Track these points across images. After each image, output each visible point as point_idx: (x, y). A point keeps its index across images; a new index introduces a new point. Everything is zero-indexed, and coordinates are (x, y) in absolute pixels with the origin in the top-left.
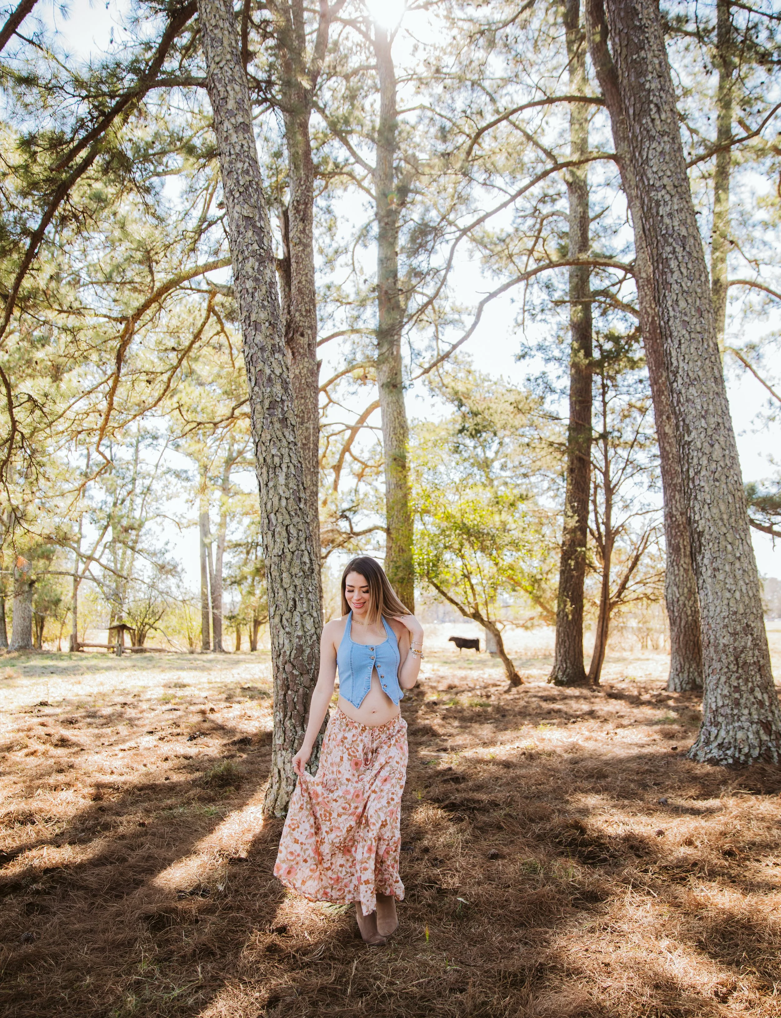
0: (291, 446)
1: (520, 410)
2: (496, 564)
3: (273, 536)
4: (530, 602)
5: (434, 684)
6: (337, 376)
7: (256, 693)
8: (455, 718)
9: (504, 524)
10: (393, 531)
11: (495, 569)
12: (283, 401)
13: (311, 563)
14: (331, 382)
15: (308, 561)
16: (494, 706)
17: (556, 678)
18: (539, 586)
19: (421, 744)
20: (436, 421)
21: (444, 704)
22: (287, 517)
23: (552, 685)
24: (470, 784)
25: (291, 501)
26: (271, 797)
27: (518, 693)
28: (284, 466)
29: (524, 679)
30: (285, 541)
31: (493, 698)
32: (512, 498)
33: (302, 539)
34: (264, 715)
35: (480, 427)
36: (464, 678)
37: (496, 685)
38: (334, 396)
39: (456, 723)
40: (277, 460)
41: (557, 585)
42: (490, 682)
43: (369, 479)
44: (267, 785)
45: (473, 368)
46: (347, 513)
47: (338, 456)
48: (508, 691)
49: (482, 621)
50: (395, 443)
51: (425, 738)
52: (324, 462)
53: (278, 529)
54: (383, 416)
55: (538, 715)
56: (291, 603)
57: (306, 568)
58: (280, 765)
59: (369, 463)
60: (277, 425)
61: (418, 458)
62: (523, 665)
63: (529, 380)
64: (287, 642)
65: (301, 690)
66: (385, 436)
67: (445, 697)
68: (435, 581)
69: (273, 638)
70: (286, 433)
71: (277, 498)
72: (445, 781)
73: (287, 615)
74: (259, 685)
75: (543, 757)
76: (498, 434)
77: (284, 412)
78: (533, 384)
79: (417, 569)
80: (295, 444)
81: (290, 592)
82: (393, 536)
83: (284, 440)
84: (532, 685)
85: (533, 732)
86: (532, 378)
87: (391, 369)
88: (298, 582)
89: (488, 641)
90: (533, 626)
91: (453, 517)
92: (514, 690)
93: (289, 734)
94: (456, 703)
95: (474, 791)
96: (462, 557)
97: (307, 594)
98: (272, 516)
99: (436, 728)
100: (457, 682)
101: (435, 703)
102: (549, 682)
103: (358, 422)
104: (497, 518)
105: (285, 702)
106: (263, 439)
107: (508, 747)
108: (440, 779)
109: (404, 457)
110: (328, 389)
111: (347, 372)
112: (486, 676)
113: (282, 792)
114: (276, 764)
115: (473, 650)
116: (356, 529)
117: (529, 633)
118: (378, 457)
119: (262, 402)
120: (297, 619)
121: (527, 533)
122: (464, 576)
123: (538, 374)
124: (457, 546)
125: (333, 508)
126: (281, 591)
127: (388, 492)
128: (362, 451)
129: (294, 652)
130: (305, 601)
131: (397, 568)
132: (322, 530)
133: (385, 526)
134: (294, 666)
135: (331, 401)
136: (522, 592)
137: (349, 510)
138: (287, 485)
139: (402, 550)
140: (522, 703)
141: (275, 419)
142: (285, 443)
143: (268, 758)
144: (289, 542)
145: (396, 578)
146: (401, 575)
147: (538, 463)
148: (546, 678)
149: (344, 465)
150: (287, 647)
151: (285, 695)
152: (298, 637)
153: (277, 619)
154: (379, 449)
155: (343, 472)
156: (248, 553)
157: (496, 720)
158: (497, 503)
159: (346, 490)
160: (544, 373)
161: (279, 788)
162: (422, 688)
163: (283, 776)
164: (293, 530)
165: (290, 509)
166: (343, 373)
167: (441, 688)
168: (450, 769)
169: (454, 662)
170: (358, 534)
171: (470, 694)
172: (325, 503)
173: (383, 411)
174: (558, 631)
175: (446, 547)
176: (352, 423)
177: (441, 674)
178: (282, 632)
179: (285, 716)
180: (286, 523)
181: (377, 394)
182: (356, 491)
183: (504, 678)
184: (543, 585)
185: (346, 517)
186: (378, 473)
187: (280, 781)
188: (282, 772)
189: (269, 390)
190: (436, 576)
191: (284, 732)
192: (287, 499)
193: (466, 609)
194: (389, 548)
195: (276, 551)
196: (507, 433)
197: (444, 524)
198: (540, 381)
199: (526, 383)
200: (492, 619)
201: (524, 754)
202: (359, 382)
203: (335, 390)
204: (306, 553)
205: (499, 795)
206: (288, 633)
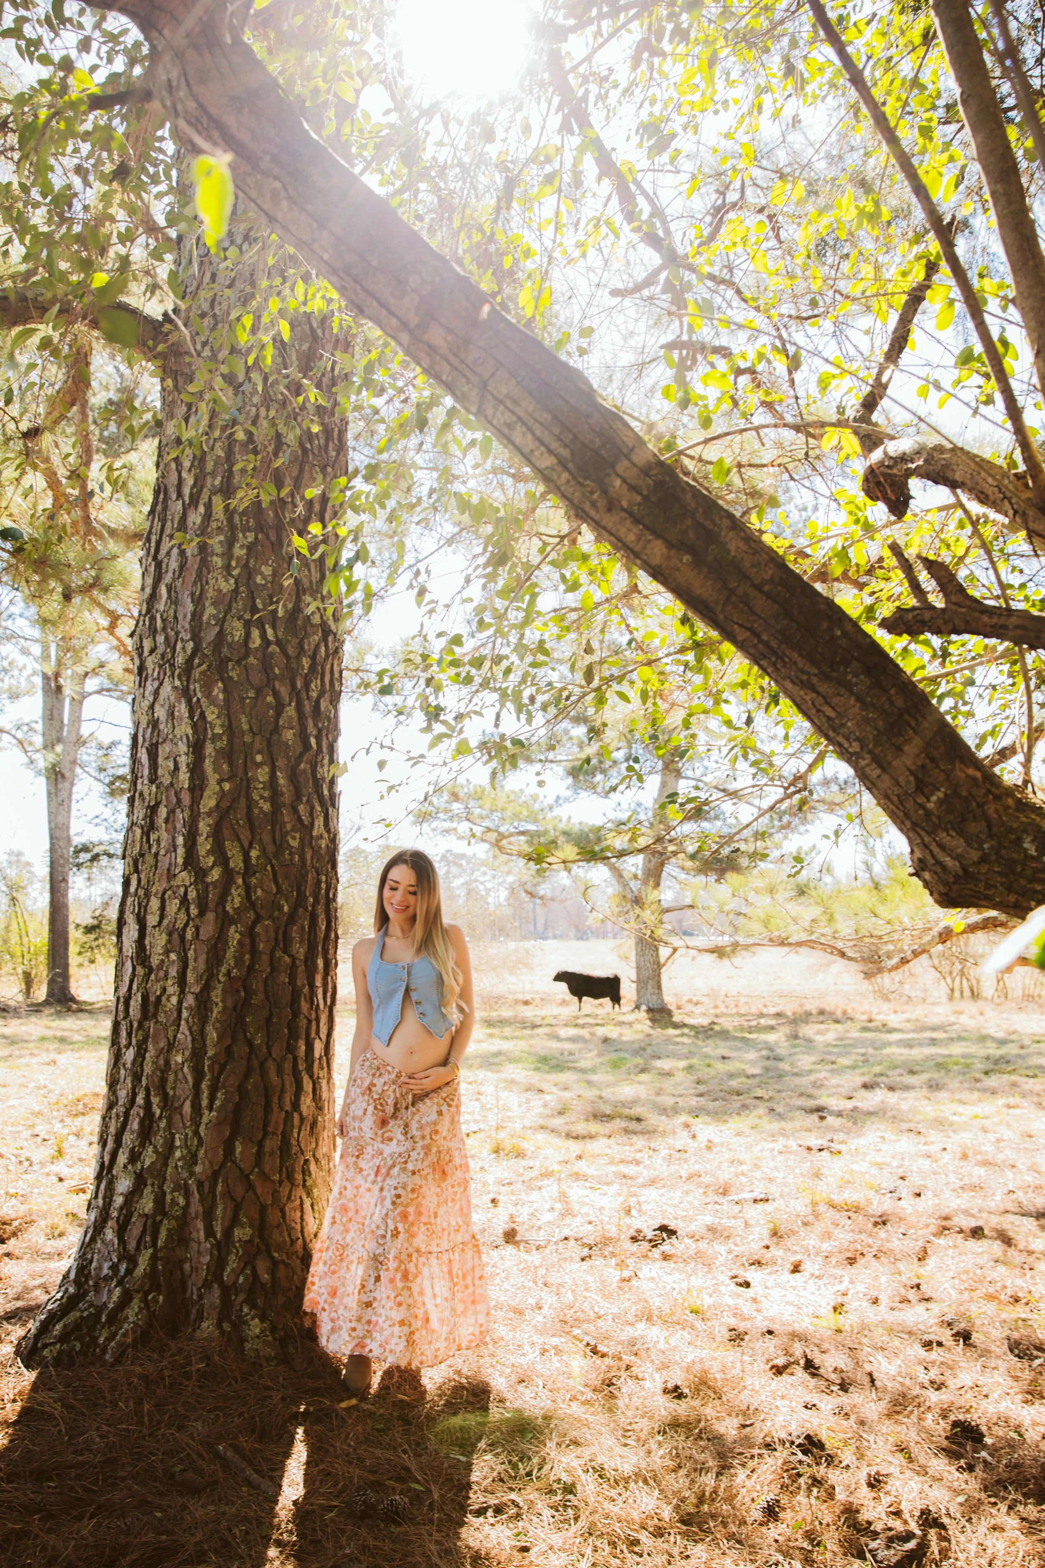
89: (642, 983)
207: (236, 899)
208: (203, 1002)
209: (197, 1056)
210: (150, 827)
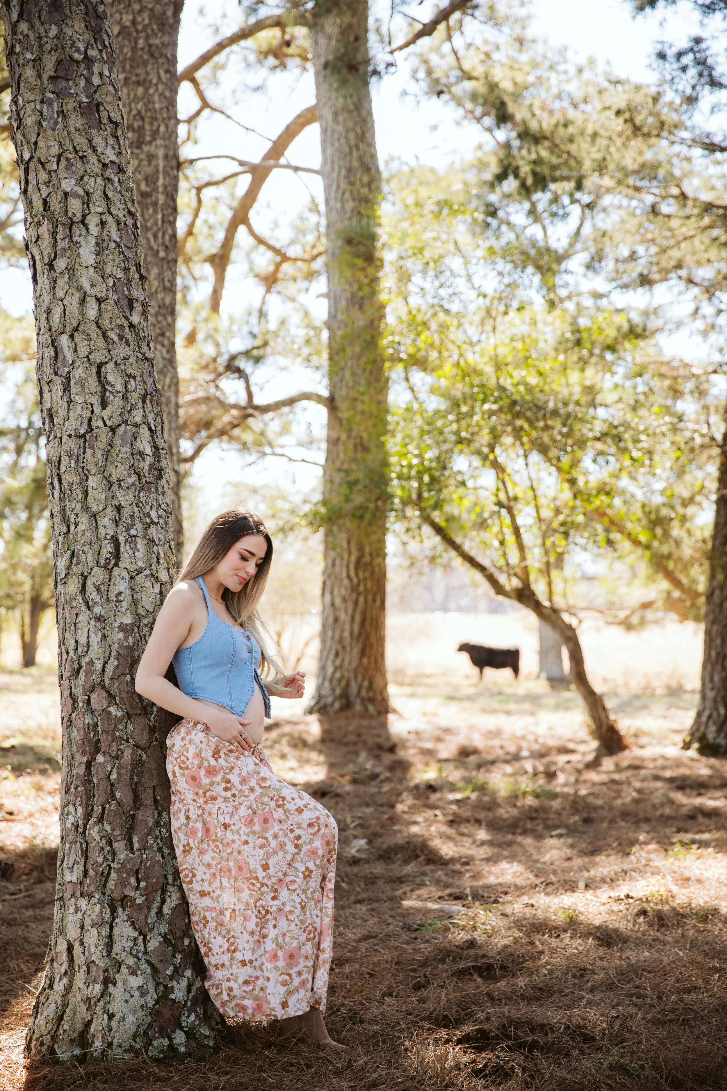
0: (110, 173)
1: (637, 129)
2: (572, 482)
3: (67, 388)
4: (644, 568)
5: (429, 745)
6: (220, 47)
7: (29, 758)
8: (478, 821)
9: (590, 390)
10: (342, 405)
11: (567, 494)
12: (88, 60)
13: (157, 455)
14: (205, 59)
15: (148, 450)
16: (565, 796)
17: (702, 739)
18: (666, 534)
19: (401, 881)
20: (441, 165)
21: (453, 788)
22: (100, 343)
23: (692, 753)
24: (521, 982)
25: (109, 306)
26: (49, 1011)
27: (618, 769)
28: (93, 222)
29: (628, 740)
30: (96, 400)
31: (561, 778)
32: (611, 333)
33: (135, 397)
34: (44, 811)
35: (545, 171)
36: (496, 734)
37: (564, 750)
38: (211, 95)
39: (482, 835)
40: (75, 205)
41: (708, 532)
42: (552, 743)
43: (291, 288)
44: (42, 979)
45: (529, 34)
46: (242, 364)
47: (220, 235)
48: (594, 765)
49: (537, 606)
50: (350, 205)
51: (410, 869)
52: (190, 246)
53: (78, 373)
54: (324, 142)
55: (666, 820)
56: (108, 548)
57: (145, 466)
58: (73, 933)
59: (292, 252)
60: (76, 121)
61: (402, 240)
62: (624, 707)
63: (662, 56)
64: (95, 639)
65: (127, 754)
66: (327, 188)
67: (455, 775)
68: (437, 516)
69: (63, 630)
70: (99, 142)
71: (76, 298)
72: (462, 974)
73: (98, 575)
74: (35, 742)
75: (691, 922)
76: (588, 183)
77: (91, 90)
78: (671, 66)
79: (395, 487)
80: (121, 170)
81: (105, 521)
82: (344, 415)
83: (93, 159)
84: (647, 753)
85: (659, 860)
86: (670, 53)
87: (345, 31)
88: (124, 498)
89: (543, 653)
90: (643, 623)
91: (477, 372)
92: (608, 763)
93: (97, 858)
94: (482, 788)
95: (530, 1000)
96: (496, 465)
97: (147, 527)
98: (64, 340)
99: (436, 843)
100: (478, 742)
101: (431, 788)
102: (687, 746)
103: (267, 157)
104: (574, 376)
105: (88, 780)
106: (41, 153)
107: (605, 894)
108: (448, 966)
109: (373, 237)
110: (199, 75)
111: (244, 34)
112: (541, 730)
113: (76, 999)
114: (62, 931)
115: (507, 672)
116: (258, 400)
117: (633, 637)
118: (310, 238)
119: (37, 61)
120: (122, 586)
121: (643, 412)
122: (499, 504)
123: (684, 44)
124: (484, 438)
125: (210, 350)
126: (84, 520)
127: (333, 316)
128: (276, 225)
129: (113, 663)
130: (140, 544)
131: (352, 485)
132: (184, 399)
133: (325, 393)
134: (111, 697)
135: (205, 104)
136: (625, 545)
137: (247, 354)
138: (99, 268)
139: (362, 447)
140: (629, 795)
141: (70, 105)
142: (94, 164)
143: (46, 912)
144: (104, 405)
145: (348, 507)
146: (358, 499)
147: (675, 254)
148: (679, 739)
149: (235, 255)
150: (96, 651)
151: (89, 765)
152: (122, 628)
153: (73, 586)
154: (314, 218)
155: (231, 271)
156: (19, 450)
157: (571, 831)
158: (578, 343)
159: (239, 312)
160: (698, 41)
161: (68, 990)
162: (401, 754)
163: (79, 958)
164: (112, 376)
165: (106, 324)
166: (234, 39)
167: (444, 754)
168: (472, 944)
169: (469, 698)
170: (264, 409)
171: (509, 769)
172: (191, 338)
173: (324, 131)
174: (708, 633)
175: (460, 441)
176: (256, 158)
177: (444, 723)
178: (85, 615)
179: (88, 815)
180: (97, 357)
181: (312, 90)
182: (262, 314)
183: (584, 734)
184: (676, 531)
185: (239, 371)
186: (311, 276)
187: (70, 973)
188: (77, 950)
189: (54, 31)
190: (438, 505)
191: (85, 853)
192: (99, 301)
193: (502, 579)
194: (333, 442)
195: (72, 425)
196: (607, 182)
197: (459, 390)
198: (688, 59)
199: (657, 63)
200: (559, 602)
201: (643, 912)
202: (271, 61)
203: (215, 81)
204: (144, 430)
205: (592, 1014)
206: (99, 619)
207: (361, 588)
208: (353, 619)
209: (352, 633)
210: (334, 565)
